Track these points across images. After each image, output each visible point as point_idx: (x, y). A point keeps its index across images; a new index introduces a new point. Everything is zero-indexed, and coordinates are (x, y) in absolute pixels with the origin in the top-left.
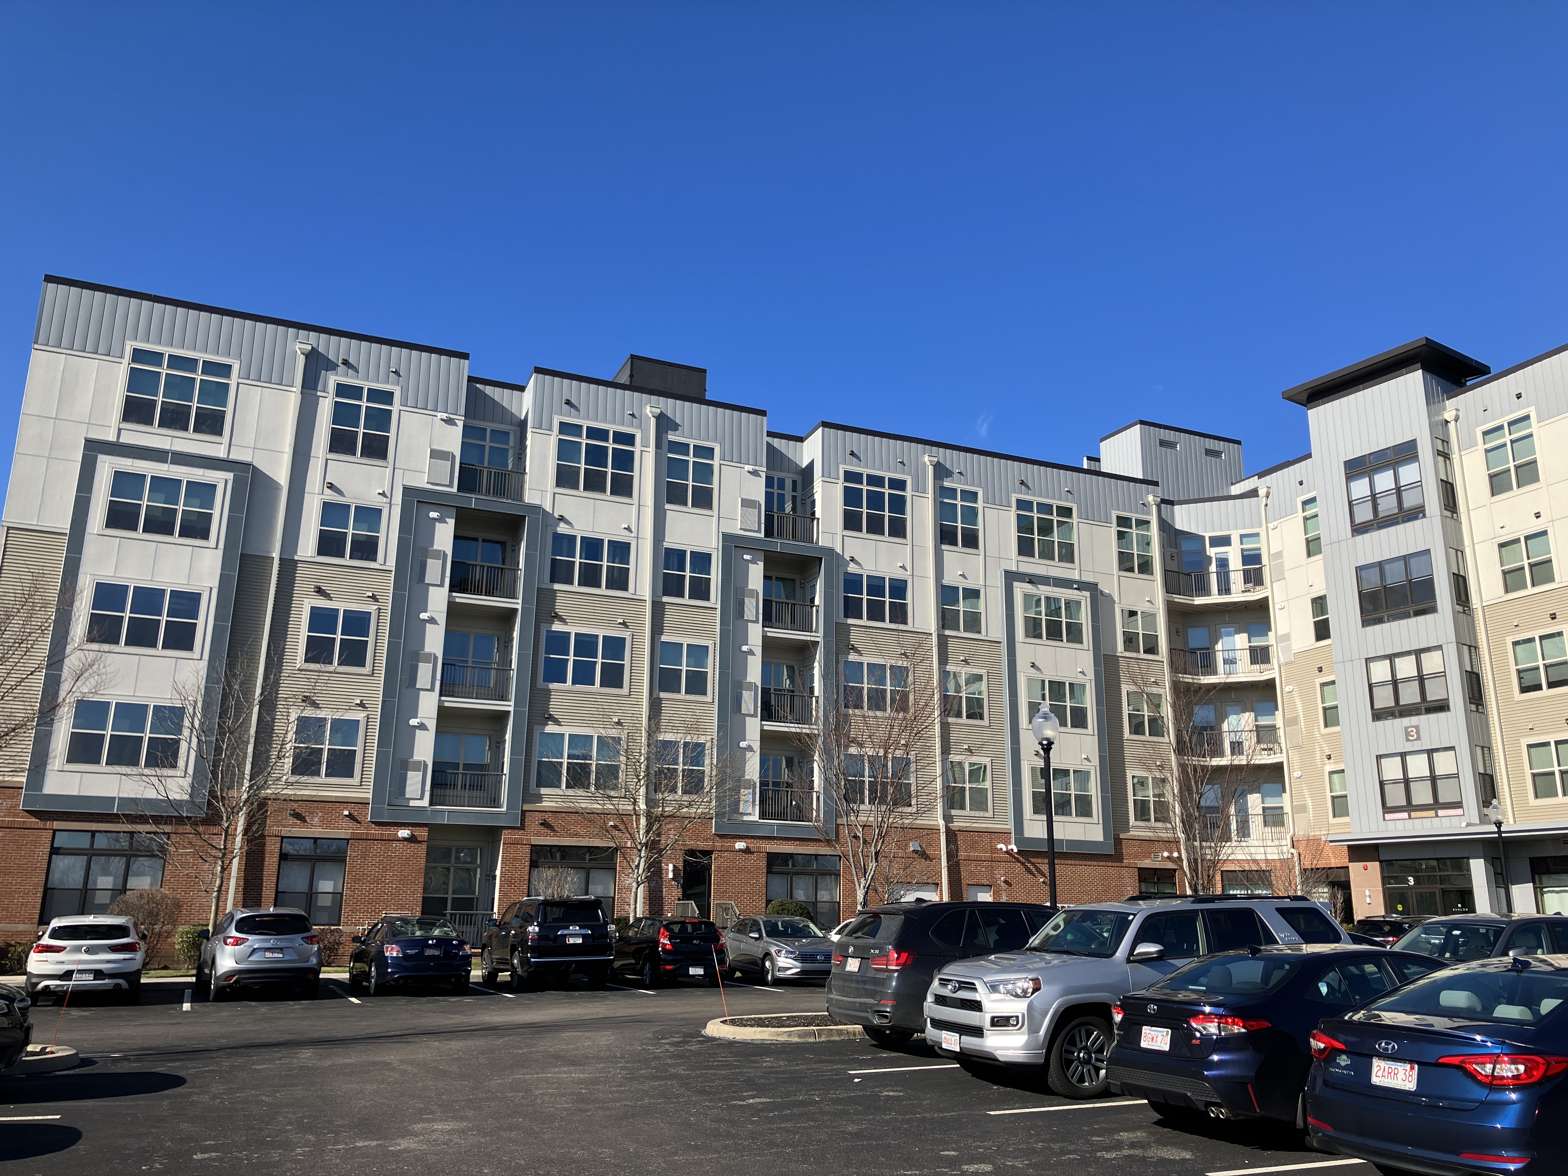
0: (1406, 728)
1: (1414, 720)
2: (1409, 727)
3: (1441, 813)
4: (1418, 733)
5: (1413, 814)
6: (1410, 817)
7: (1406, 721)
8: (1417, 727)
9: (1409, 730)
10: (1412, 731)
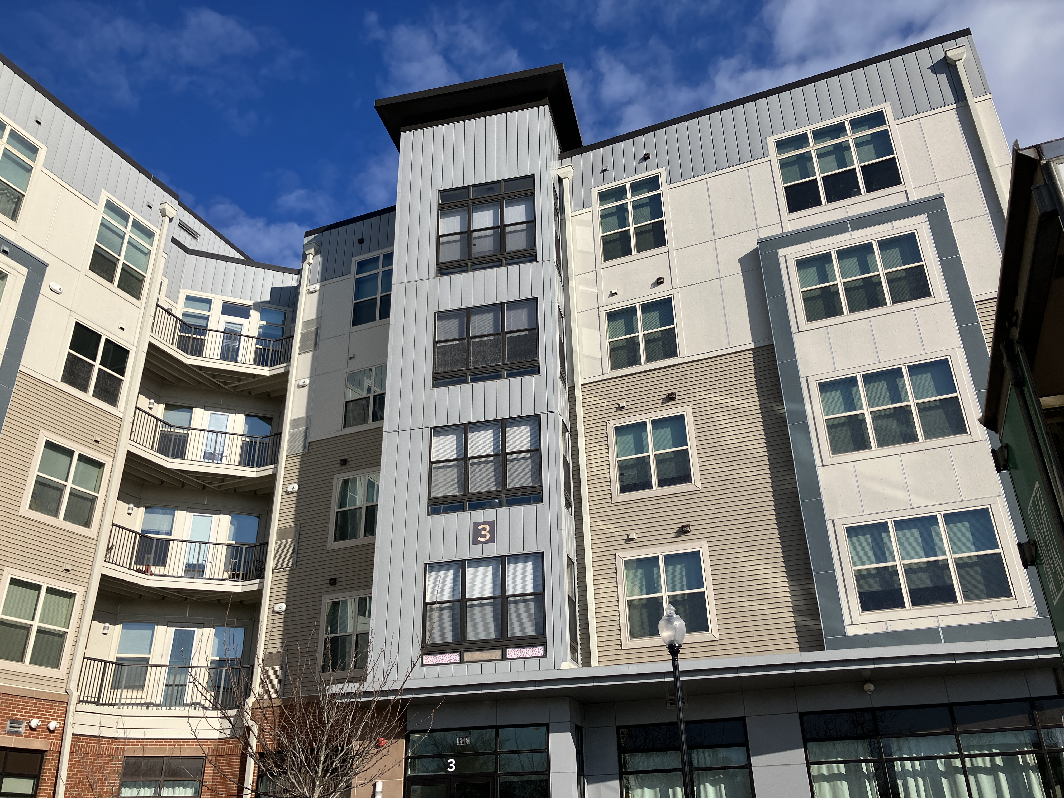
0: (476, 525)
1: (490, 514)
2: (480, 524)
3: (511, 653)
4: (492, 532)
5: (468, 656)
6: (462, 661)
7: (478, 515)
8: (492, 524)
9: (480, 528)
10: (484, 529)
